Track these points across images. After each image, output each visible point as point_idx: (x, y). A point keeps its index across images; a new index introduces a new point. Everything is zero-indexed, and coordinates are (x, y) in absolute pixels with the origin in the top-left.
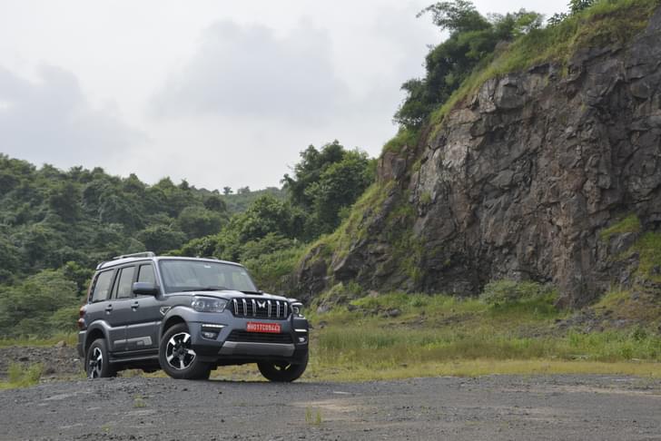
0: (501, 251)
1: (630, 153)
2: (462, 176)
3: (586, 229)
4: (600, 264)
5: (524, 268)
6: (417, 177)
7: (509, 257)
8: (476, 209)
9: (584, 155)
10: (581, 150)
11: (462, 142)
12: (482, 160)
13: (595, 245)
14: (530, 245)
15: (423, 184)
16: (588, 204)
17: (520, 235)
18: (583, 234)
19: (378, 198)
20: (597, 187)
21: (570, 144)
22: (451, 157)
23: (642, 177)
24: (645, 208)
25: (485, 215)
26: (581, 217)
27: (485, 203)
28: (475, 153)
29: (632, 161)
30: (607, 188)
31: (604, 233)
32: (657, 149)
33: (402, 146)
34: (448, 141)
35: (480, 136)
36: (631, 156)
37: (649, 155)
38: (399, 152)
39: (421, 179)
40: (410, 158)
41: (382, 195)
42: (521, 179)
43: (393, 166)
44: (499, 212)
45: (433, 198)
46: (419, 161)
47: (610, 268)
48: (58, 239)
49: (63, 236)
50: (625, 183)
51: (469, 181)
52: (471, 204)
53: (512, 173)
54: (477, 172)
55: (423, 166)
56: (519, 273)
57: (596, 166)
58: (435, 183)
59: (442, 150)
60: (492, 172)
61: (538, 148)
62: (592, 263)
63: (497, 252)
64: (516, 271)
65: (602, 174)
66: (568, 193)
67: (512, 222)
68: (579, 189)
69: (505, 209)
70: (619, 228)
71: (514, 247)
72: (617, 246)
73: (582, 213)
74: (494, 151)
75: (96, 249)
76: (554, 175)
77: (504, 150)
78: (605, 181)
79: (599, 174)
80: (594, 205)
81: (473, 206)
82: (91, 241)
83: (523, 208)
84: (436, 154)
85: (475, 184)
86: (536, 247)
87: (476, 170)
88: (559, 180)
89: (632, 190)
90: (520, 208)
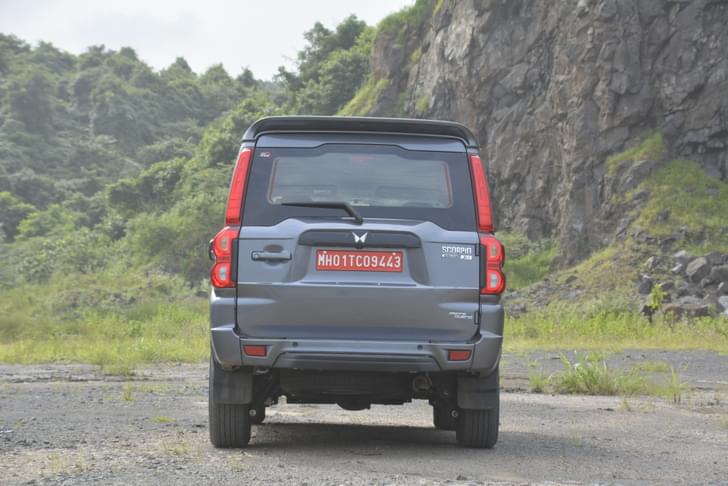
0: (509, 186)
1: (663, 37)
2: (464, 73)
3: (593, 155)
4: (604, 207)
5: (533, 212)
6: (415, 73)
7: (518, 196)
8: (485, 123)
9: (596, 42)
10: (593, 34)
11: (467, 20)
12: (490, 48)
13: (600, 180)
14: (540, 178)
15: (422, 84)
16: (600, 118)
17: (531, 163)
18: (588, 164)
19: (364, 105)
20: (610, 91)
21: (581, 24)
22: (454, 43)
23: (676, 74)
24: (678, 122)
25: (493, 132)
26: (588, 136)
27: (495, 113)
28: (481, 37)
29: (667, 51)
30: (623, 92)
31: (613, 161)
32: (699, 31)
33: (401, 26)
34: (453, 19)
35: (488, 10)
36: (666, 42)
37: (686, 40)
38: (396, 35)
39: (421, 77)
40: (410, 43)
41: (370, 101)
42: (537, 77)
43: (386, 56)
44: (509, 128)
45: (431, 106)
46: (420, 49)
47: (614, 213)
48: (18, 157)
49: (26, 153)
50: (657, 85)
51: (473, 81)
52: (478, 115)
53: (527, 67)
54: (483, 67)
55: (424, 55)
56: (526, 220)
57: (610, 59)
58: (435, 84)
59: (445, 32)
60: (503, 66)
61: (553, 30)
62: (597, 206)
63: (504, 188)
64: (523, 216)
65: (617, 71)
66: (575, 99)
67: (523, 143)
68: (588, 95)
69: (517, 123)
70: (634, 153)
71: (524, 181)
72: (625, 181)
73: (588, 131)
74: (506, 33)
75: (71, 174)
76: (563, 74)
77: (519, 33)
78: (621, 83)
79: (613, 71)
80: (606, 117)
81: (481, 119)
82: (66, 161)
83: (536, 123)
84: (439, 39)
85: (481, 85)
86: (548, 182)
87: (482, 64)
88: (567, 81)
89: (663, 96)
90: (533, 121)
